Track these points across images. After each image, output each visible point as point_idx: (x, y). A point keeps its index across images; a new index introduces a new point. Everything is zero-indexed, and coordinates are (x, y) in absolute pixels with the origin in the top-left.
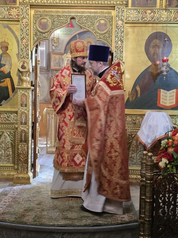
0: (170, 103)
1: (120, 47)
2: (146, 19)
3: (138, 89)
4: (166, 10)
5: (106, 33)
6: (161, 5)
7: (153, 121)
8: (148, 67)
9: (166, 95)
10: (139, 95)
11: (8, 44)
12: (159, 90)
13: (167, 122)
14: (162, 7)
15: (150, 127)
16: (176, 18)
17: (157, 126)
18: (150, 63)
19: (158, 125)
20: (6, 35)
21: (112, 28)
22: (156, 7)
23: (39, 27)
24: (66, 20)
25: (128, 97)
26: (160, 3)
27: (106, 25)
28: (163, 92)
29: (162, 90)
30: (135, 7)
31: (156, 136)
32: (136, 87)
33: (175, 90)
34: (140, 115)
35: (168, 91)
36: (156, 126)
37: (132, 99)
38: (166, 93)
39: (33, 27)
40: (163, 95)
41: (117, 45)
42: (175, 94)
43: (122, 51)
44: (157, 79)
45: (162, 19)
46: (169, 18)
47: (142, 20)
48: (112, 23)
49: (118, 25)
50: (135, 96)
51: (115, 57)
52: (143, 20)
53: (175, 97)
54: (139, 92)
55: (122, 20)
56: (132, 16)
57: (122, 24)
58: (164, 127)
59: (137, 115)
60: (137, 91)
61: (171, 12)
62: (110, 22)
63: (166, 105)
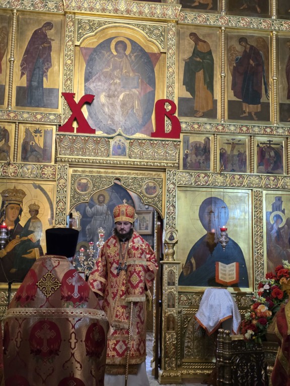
0: (230, 278)
1: (172, 213)
2: (199, 183)
3: (193, 261)
4: (221, 174)
5: (156, 197)
6: (215, 169)
7: (215, 299)
8: (203, 236)
9: (225, 269)
10: (194, 269)
11: (39, 207)
12: (216, 262)
13: (230, 301)
14: (216, 171)
15: (212, 306)
16: (232, 183)
17: (220, 306)
18: (205, 232)
19: (220, 304)
20: (37, 197)
21: (162, 192)
22: (209, 170)
23: (78, 188)
24: (110, 181)
25: (182, 270)
26: (214, 167)
27: (155, 188)
28: (221, 265)
29: (220, 263)
30: (187, 169)
31: (219, 318)
32: (191, 260)
33: (234, 264)
34: (196, 293)
35: (227, 264)
36: (218, 305)
37: (187, 273)
38: (225, 267)
39: (71, 188)
40: (221, 269)
41: (169, 211)
42: (234, 268)
43: (175, 218)
44: (213, 250)
45: (217, 183)
46: (225, 182)
47: (195, 184)
48: (162, 187)
49: (169, 189)
50: (190, 269)
51: (167, 224)
52: (197, 184)
53: (235, 271)
54: (194, 265)
55: (173, 184)
56: (184, 179)
57: (174, 188)
58: (228, 307)
59: (193, 293)
60: (191, 264)
61: (226, 176)
62: (159, 185)
63: (226, 281)
